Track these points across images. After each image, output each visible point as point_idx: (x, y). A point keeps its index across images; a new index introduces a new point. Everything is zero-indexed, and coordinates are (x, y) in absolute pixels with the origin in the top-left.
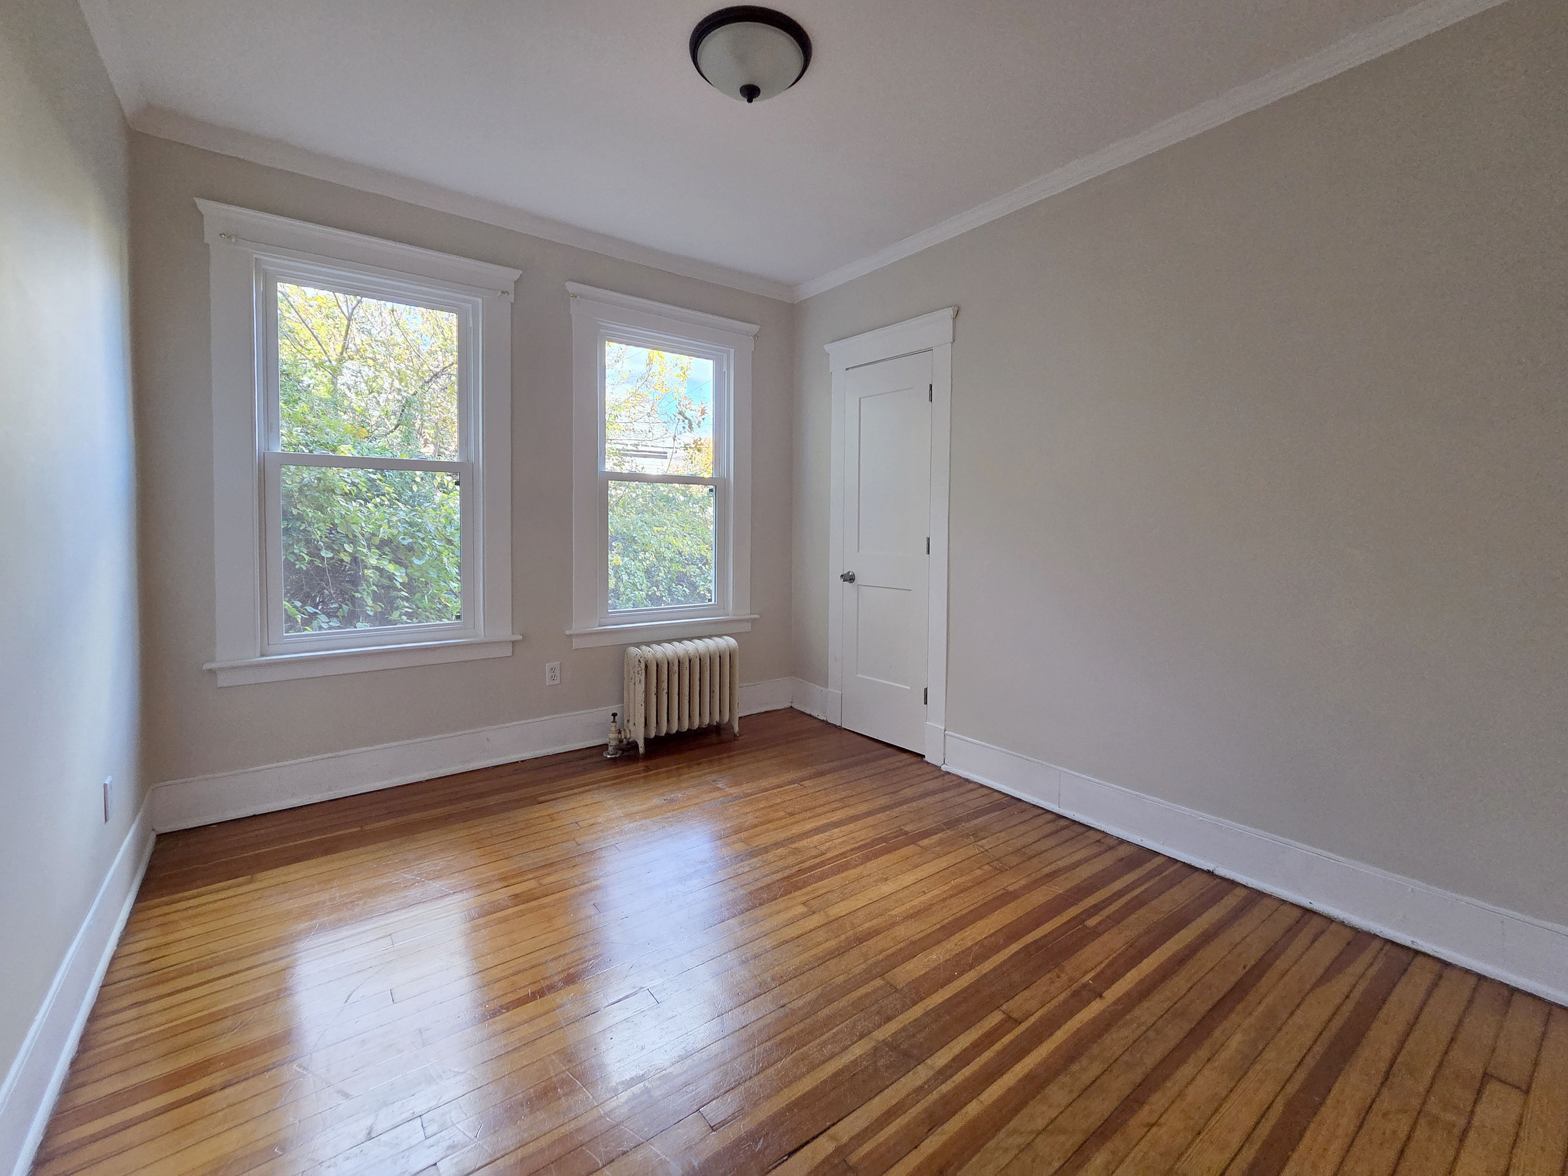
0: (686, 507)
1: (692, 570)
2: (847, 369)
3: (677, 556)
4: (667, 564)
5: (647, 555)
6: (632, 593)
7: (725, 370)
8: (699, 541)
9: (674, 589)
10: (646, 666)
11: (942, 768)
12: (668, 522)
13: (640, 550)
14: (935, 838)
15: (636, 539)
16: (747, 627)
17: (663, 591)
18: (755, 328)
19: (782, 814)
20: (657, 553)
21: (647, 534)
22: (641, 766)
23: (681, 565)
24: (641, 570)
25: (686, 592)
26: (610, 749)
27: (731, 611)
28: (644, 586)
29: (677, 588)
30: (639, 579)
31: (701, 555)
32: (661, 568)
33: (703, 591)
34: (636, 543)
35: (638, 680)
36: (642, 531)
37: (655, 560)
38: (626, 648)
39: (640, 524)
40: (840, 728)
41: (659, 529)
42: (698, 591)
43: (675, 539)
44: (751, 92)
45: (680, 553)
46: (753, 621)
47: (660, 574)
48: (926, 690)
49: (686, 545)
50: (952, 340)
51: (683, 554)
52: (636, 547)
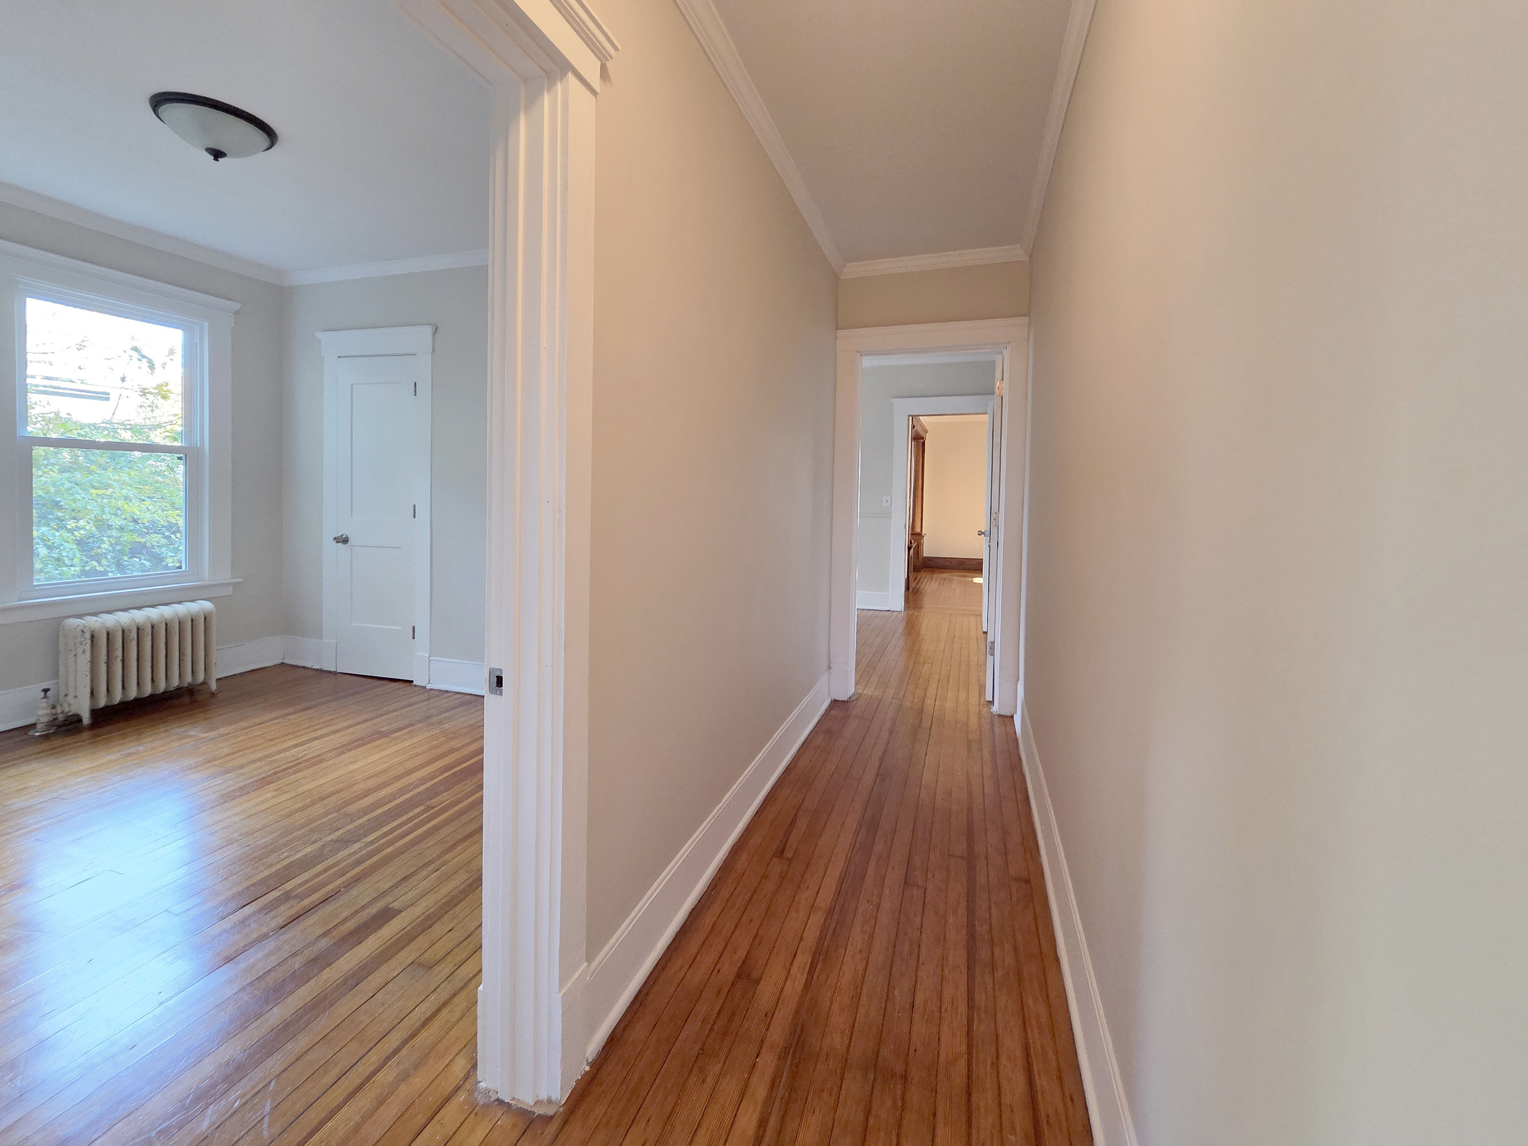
0: (144, 466)
1: (155, 539)
2: (339, 357)
3: (131, 524)
4: (114, 533)
5: (82, 523)
6: (56, 569)
7: (197, 340)
8: (166, 506)
9: (127, 563)
10: (92, 637)
11: (427, 687)
12: (114, 483)
13: (67, 517)
14: (405, 731)
15: (62, 503)
16: (229, 591)
17: (108, 566)
18: (237, 306)
19: (261, 741)
20: (98, 521)
21: (80, 498)
22: (86, 735)
23: (136, 535)
24: (71, 541)
25: (144, 565)
26: (39, 726)
27: (207, 576)
28: (76, 561)
29: (131, 562)
30: (68, 552)
31: (169, 522)
32: (105, 539)
33: (172, 562)
34: (61, 508)
35: (80, 651)
36: (72, 494)
37: (94, 529)
38: (63, 620)
39: (67, 485)
40: (335, 673)
41: (100, 492)
42: (164, 563)
43: (127, 503)
44: (218, 154)
45: (135, 521)
46: (235, 585)
47: (103, 546)
48: (414, 628)
49: (146, 511)
50: (431, 351)
51: (140, 521)
52: (60, 514)
